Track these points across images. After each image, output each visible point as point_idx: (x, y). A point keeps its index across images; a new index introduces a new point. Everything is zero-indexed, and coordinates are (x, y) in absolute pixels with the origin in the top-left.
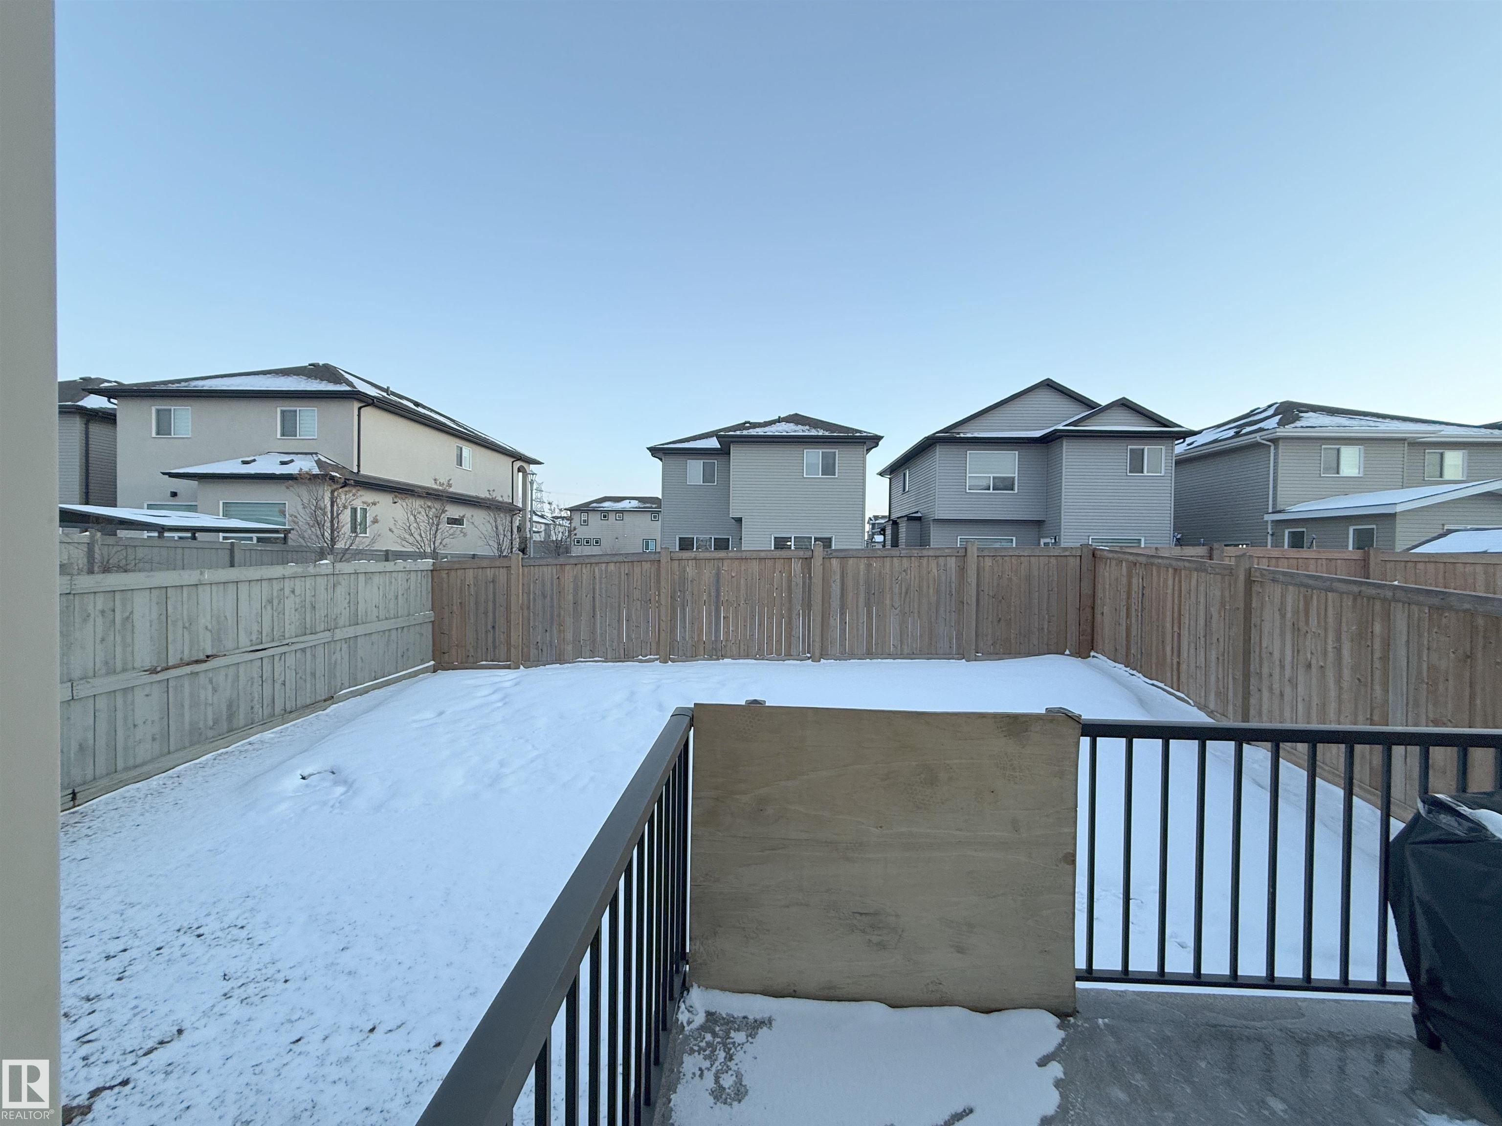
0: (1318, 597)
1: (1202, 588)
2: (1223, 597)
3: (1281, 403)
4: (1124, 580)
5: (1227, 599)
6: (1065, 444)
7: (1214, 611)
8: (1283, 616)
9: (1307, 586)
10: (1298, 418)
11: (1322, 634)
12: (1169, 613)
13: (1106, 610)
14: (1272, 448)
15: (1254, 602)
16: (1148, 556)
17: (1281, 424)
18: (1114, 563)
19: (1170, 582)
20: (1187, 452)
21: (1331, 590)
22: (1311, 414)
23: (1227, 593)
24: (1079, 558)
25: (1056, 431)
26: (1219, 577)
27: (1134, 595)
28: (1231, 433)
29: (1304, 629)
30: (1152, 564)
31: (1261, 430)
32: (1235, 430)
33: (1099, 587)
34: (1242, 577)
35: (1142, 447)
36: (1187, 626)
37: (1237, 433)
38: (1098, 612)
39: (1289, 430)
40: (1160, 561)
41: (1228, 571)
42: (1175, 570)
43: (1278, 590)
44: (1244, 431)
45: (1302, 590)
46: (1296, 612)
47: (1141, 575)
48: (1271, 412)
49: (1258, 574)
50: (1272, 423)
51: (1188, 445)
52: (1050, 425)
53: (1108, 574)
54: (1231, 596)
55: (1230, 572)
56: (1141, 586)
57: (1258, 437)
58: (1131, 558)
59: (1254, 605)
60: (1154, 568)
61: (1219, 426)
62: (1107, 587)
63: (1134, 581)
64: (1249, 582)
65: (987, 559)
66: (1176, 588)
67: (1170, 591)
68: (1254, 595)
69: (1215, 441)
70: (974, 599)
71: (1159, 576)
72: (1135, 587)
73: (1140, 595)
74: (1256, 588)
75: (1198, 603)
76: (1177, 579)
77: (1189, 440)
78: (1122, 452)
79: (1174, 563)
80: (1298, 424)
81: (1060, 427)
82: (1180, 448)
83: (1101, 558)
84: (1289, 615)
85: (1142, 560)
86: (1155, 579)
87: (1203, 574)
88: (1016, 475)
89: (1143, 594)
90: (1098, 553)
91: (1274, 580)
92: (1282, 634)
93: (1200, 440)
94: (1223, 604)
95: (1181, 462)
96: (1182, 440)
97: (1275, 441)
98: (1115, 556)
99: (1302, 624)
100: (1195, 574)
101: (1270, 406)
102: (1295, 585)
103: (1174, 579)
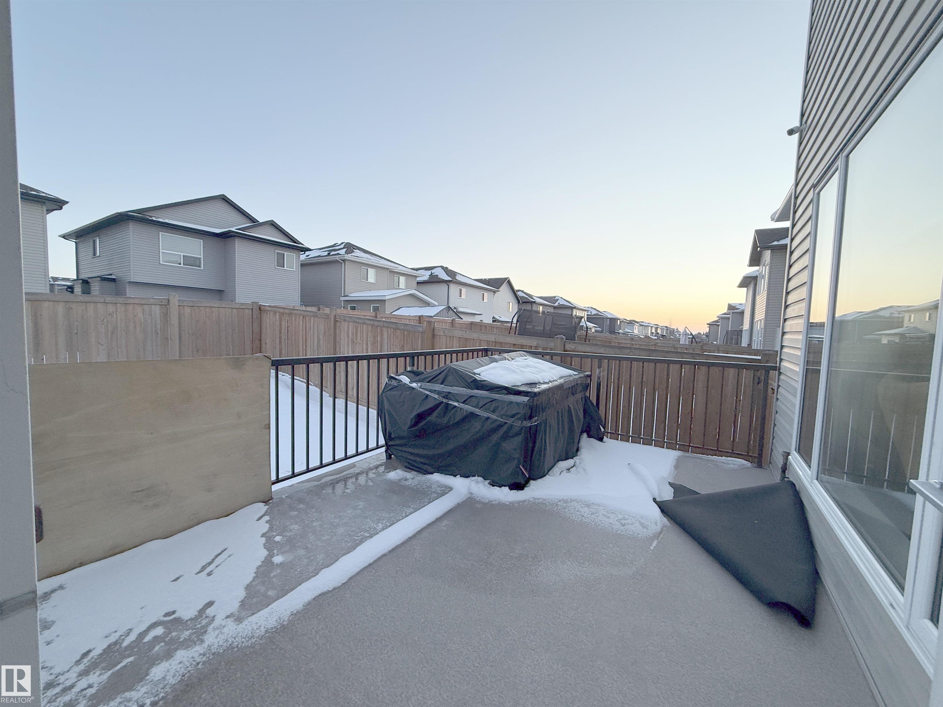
0: (360, 327)
1: (316, 325)
2: (325, 329)
3: (347, 243)
4: (278, 324)
5: (327, 330)
6: (236, 241)
7: (321, 337)
8: (348, 336)
9: (356, 322)
10: (353, 252)
11: (362, 343)
12: (301, 340)
13: (268, 341)
14: (343, 264)
15: (337, 331)
16: (290, 309)
17: (347, 253)
18: (272, 313)
19: (301, 323)
20: (306, 260)
21: (364, 324)
22: (357, 251)
23: (327, 328)
24: (251, 310)
25: (230, 232)
26: (323, 320)
27: (283, 331)
28: (326, 253)
29: (355, 341)
30: (292, 314)
31: (338, 254)
32: (328, 252)
33: (264, 327)
34: (332, 319)
35: (283, 252)
36: (309, 345)
37: (329, 254)
38: (263, 342)
39: (348, 257)
40: (296, 312)
41: (327, 316)
42: (303, 316)
43: (346, 324)
44: (331, 254)
45: (355, 324)
46: (353, 334)
47: (286, 320)
48: (342, 246)
49: (338, 318)
50: (343, 252)
51: (307, 256)
52: (226, 227)
53: (268, 320)
54: (328, 328)
55: (327, 317)
56: (287, 326)
57: (337, 258)
58: (281, 310)
59: (337, 333)
60: (293, 315)
61: (320, 249)
62: (268, 327)
63: (283, 323)
64: (336, 321)
65: (186, 308)
66: (304, 326)
67: (301, 328)
68: (337, 327)
69: (319, 256)
70: (177, 337)
71: (295, 319)
72: (283, 327)
73: (286, 331)
74: (338, 324)
75: (314, 333)
76: (304, 322)
77: (307, 253)
78: (271, 253)
79: (302, 313)
80: (353, 254)
81: (233, 230)
82: (303, 257)
83: (264, 311)
84: (350, 336)
85: (287, 311)
86: (294, 321)
87: (316, 319)
88: (202, 257)
89: (288, 330)
90: (262, 308)
91: (345, 320)
92: (348, 345)
93: (312, 254)
94: (325, 333)
95: (303, 265)
96: (303, 253)
97: (344, 261)
98: (273, 309)
99: (355, 340)
100: (312, 319)
101: (342, 243)
102: (352, 322)
103: (303, 321)
